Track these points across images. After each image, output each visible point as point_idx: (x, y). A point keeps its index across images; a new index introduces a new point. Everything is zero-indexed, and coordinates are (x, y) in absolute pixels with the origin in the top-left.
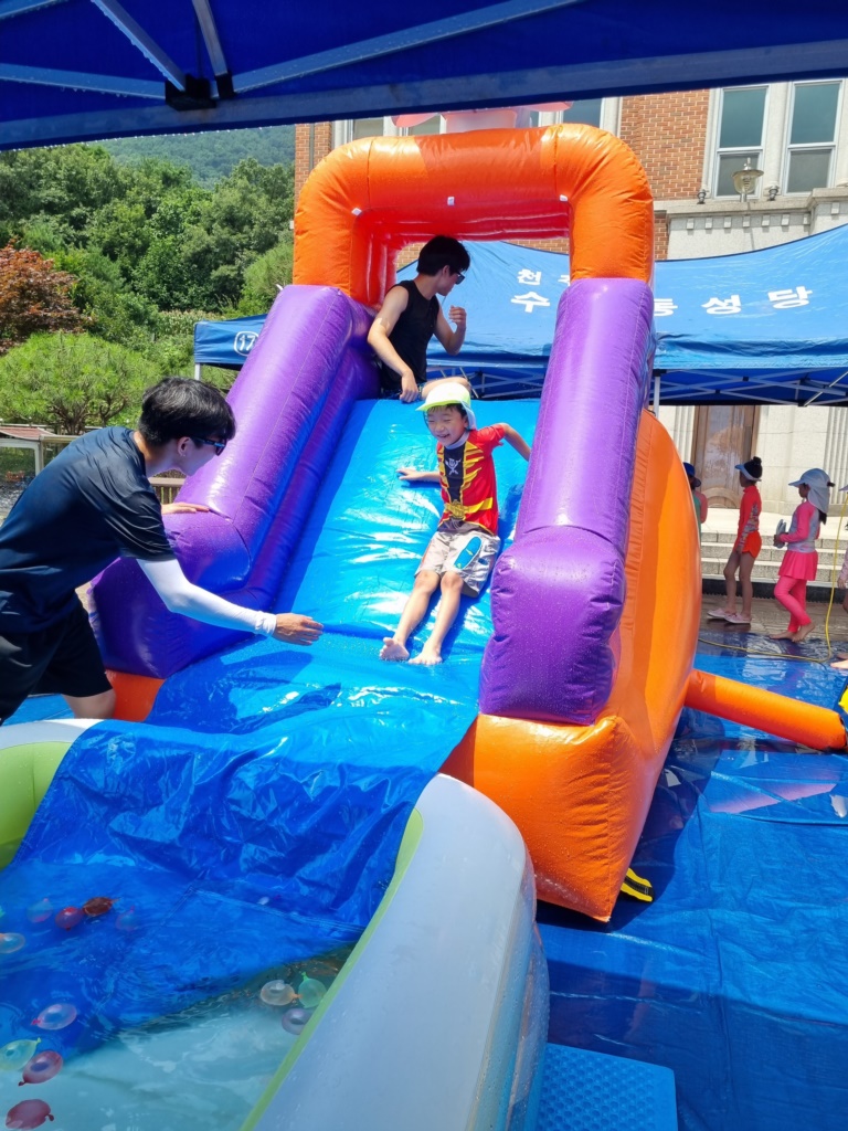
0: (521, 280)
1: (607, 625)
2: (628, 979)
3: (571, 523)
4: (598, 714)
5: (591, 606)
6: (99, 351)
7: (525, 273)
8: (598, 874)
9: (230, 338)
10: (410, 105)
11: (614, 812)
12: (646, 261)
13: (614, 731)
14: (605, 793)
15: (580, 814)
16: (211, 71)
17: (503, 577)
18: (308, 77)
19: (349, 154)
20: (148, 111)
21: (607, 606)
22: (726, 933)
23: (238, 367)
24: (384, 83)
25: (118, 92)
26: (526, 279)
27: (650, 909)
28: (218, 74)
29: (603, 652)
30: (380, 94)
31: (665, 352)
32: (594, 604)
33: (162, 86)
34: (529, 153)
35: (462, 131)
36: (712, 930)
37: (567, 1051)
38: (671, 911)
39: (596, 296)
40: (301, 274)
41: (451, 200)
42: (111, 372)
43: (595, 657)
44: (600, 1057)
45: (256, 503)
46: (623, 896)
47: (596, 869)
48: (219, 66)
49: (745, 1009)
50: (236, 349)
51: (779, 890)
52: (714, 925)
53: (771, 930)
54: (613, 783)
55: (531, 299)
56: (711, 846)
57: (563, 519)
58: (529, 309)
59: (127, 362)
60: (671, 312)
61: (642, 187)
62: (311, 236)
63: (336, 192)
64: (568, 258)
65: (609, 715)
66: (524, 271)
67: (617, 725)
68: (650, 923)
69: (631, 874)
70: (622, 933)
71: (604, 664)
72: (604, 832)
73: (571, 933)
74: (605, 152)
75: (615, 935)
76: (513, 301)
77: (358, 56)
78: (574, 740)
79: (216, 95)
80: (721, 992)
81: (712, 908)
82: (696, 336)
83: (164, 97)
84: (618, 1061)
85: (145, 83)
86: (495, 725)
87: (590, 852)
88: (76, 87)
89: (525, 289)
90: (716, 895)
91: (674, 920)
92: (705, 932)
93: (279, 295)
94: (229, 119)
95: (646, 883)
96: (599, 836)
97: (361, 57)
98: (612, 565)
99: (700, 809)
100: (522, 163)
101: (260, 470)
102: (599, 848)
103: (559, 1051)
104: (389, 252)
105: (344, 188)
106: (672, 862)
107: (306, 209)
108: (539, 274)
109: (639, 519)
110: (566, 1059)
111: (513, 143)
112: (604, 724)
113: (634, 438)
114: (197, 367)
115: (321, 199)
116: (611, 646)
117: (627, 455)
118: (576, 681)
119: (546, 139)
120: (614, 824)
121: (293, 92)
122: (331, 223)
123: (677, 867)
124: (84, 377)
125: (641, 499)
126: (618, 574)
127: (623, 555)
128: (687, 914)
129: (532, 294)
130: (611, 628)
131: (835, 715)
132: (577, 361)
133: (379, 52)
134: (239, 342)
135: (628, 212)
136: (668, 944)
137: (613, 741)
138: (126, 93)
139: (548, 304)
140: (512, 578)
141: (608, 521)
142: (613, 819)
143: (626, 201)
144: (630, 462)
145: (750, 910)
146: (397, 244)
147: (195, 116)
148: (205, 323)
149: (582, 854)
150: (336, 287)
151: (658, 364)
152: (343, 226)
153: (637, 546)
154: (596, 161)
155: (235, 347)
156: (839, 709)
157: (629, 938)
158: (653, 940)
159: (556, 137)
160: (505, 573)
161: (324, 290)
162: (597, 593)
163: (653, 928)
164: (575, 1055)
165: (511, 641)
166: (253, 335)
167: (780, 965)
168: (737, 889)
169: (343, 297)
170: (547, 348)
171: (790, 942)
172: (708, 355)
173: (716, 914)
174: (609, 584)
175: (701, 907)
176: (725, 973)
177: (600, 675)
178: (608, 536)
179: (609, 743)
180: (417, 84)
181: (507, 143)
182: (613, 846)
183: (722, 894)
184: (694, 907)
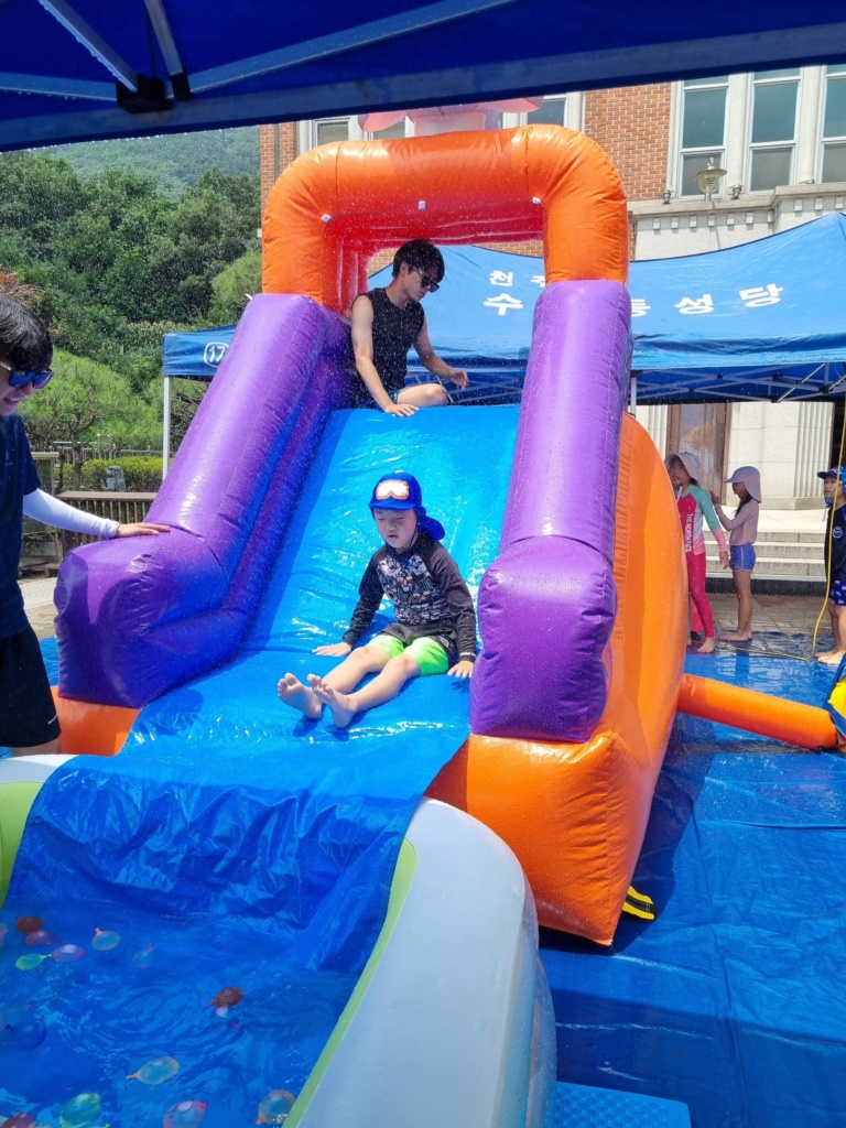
0: (493, 282)
1: (600, 638)
2: (633, 1005)
3: (558, 533)
4: (593, 730)
5: (583, 620)
6: (66, 366)
7: (497, 274)
8: (598, 897)
9: (199, 350)
10: (379, 102)
11: (613, 831)
12: (622, 262)
13: (610, 748)
14: (603, 813)
15: (578, 835)
16: (165, 71)
17: (490, 592)
18: (269, 74)
19: (317, 160)
20: (98, 114)
21: (598, 619)
22: (730, 950)
23: (208, 379)
24: (350, 79)
25: (66, 95)
26: (498, 280)
27: (652, 927)
28: (172, 73)
29: (596, 666)
30: (347, 91)
31: (640, 353)
32: (585, 617)
33: (113, 87)
34: (500, 154)
35: (431, 134)
36: (717, 947)
37: (577, 1089)
38: (675, 928)
39: (572, 300)
40: (272, 282)
41: (422, 204)
42: (78, 387)
43: (588, 672)
44: (611, 1094)
45: (230, 520)
46: (625, 916)
47: (596, 892)
48: (174, 66)
49: (757, 1032)
50: (205, 360)
51: (782, 899)
52: (719, 941)
53: (777, 943)
54: (612, 802)
55: (504, 301)
56: (709, 856)
57: (548, 530)
58: (502, 312)
59: (94, 375)
60: (644, 313)
61: (615, 187)
62: (281, 243)
63: (305, 198)
64: (543, 261)
65: (604, 730)
66: (496, 272)
67: (614, 742)
68: (653, 942)
69: (632, 892)
70: (624, 955)
71: (597, 679)
72: (603, 852)
73: (572, 957)
74: (576, 153)
75: (618, 957)
76: (486, 304)
77: (322, 51)
78: (569, 758)
79: (171, 96)
80: (731, 1015)
81: (716, 922)
82: (671, 335)
83: (115, 99)
84: (631, 1097)
85: (95, 84)
86: (487, 745)
87: (590, 874)
88: (20, 90)
89: (497, 291)
90: (720, 910)
91: (678, 938)
92: (710, 949)
93: (249, 305)
94: (186, 121)
95: (647, 900)
96: (599, 857)
97: (325, 53)
98: (602, 576)
99: (697, 816)
100: (493, 166)
101: (233, 486)
102: (598, 869)
103: (567, 1090)
104: (359, 259)
105: (312, 195)
106: (671, 875)
107: (273, 216)
108: (511, 275)
109: (624, 524)
110: (575, 1099)
111: (483, 145)
112: (599, 742)
113: (617, 443)
114: (167, 380)
115: (288, 206)
116: (604, 659)
117: (612, 462)
118: (568, 697)
119: (517, 140)
120: (613, 844)
121: (254, 91)
122: (299, 230)
123: (676, 880)
124: (52, 392)
125: (625, 504)
126: (607, 585)
127: (611, 563)
128: (692, 930)
129: (505, 296)
130: (604, 641)
131: (825, 713)
132: (556, 366)
133: (344, 47)
134: (209, 353)
135: (601, 212)
136: (673, 964)
137: (609, 759)
138: (74, 95)
139: (521, 306)
140: (500, 592)
141: (594, 529)
142: (612, 838)
143: (599, 202)
144: (613, 468)
145: (753, 924)
146: (368, 250)
147: (149, 118)
148: (174, 335)
149: (582, 877)
150: (307, 295)
151: (636, 365)
152: (312, 233)
153: (622, 552)
154: (568, 162)
155: (205, 358)
156: (829, 707)
157: (633, 959)
158: (658, 961)
159: (527, 138)
160: (493, 587)
161: (295, 299)
162: (589, 606)
163: (655, 947)
164: (584, 1094)
165: (500, 660)
166: (223, 346)
167: (789, 982)
168: (740, 901)
169: (315, 305)
170: (525, 351)
171: (797, 956)
172: (683, 354)
173: (719, 929)
174: (599, 596)
175: (704, 923)
176: (733, 993)
177: (593, 691)
178: (593, 544)
179: (605, 761)
180: (386, 80)
181: (478, 145)
182: (614, 866)
183: (725, 907)
184: (697, 924)
